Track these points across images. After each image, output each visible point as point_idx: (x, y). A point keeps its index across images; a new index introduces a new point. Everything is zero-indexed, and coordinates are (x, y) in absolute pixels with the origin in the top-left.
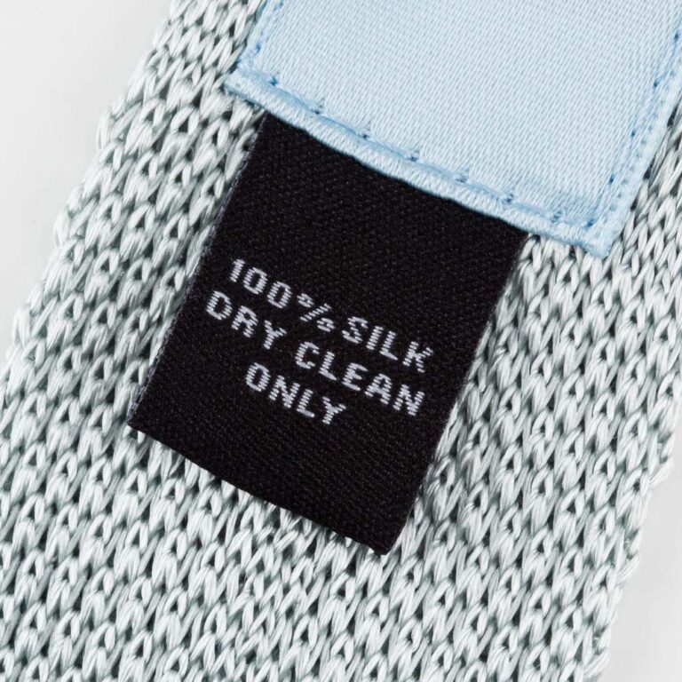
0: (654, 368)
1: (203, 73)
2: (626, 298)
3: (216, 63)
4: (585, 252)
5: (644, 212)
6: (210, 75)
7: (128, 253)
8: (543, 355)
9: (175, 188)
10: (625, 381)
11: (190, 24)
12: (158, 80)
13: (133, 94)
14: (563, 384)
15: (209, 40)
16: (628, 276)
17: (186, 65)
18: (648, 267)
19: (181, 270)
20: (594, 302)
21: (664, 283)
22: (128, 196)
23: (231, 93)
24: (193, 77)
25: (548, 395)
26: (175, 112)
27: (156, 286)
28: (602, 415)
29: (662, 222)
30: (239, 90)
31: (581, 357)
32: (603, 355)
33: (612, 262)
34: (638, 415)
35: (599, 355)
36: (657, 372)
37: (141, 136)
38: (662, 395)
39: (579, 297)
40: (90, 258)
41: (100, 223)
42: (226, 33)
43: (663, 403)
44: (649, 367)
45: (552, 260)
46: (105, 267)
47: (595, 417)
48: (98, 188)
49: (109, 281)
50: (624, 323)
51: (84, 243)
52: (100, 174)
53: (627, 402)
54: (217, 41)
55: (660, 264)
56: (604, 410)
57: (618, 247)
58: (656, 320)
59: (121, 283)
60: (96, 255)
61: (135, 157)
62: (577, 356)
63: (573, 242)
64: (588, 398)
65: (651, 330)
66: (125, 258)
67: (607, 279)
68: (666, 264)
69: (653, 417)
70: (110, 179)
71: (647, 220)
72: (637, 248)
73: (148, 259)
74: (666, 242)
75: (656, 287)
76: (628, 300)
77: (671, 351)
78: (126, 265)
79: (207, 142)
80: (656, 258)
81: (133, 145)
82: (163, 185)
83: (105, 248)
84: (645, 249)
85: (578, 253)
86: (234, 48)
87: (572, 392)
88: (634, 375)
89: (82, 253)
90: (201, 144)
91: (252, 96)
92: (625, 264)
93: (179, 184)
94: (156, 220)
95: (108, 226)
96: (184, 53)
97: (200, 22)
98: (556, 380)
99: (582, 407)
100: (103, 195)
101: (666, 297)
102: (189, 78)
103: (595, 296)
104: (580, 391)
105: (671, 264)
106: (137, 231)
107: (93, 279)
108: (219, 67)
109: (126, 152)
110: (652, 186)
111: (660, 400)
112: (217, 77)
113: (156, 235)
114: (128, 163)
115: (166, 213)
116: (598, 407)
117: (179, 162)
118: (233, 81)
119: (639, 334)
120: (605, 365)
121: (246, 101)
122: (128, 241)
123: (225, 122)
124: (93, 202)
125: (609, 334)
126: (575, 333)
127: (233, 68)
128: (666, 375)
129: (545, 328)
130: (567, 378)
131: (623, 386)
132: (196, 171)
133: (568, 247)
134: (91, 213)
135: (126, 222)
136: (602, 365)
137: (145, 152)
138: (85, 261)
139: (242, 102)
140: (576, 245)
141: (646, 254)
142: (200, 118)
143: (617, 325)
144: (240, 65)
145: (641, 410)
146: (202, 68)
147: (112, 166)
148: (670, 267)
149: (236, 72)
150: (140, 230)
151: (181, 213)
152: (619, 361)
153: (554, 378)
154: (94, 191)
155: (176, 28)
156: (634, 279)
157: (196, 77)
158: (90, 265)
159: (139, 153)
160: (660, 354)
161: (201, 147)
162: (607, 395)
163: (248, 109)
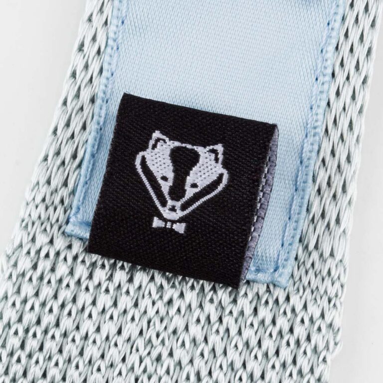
0: (315, 347)
1: (52, 226)
2: (298, 310)
3: (57, 220)
4: (275, 286)
5: (302, 260)
6: (56, 227)
7: (27, 324)
8: (256, 349)
9: (48, 286)
10: (301, 356)
11: (39, 202)
12: (29, 234)
13: (17, 243)
14: (268, 363)
15: (51, 209)
16: (298, 297)
17: (42, 224)
18: (308, 291)
19: (57, 329)
20: (281, 315)
21: (317, 299)
22: (23, 295)
23: (69, 236)
24: (47, 229)
25: (261, 370)
26: (41, 249)
27: (45, 340)
28: (290, 377)
29: (313, 265)
30: (73, 233)
31: (276, 346)
32: (288, 344)
33: (289, 290)
34: (309, 375)
35: (286, 344)
36: (317, 349)
37: (25, 264)
38: (321, 363)
39: (273, 311)
40: (7, 329)
41: (10, 310)
42: (60, 203)
43: (322, 366)
44: (313, 346)
45: (257, 294)
46: (16, 333)
47: (286, 379)
48: (6, 293)
49: (19, 340)
50: (297, 324)
51: (2, 321)
52: (6, 285)
53: (303, 367)
54: (55, 209)
55: (314, 289)
56: (291, 375)
57: (291, 281)
58: (314, 320)
59: (26, 341)
60: (10, 327)
61: (23, 275)
62: (274, 346)
63: (268, 281)
64: (282, 369)
65: (312, 326)
66: (26, 328)
67: (287, 301)
68: (317, 287)
69: (317, 375)
70: (12, 287)
71: (304, 265)
72: (301, 281)
73: (39, 325)
74: (316, 276)
75: (313, 302)
76: (299, 310)
77: (323, 337)
78: (27, 331)
79: (61, 261)
80: (312, 285)
81: (21, 268)
82: (41, 286)
83: (14, 323)
84: (305, 281)
85: (271, 287)
86: (65, 212)
87: (273, 367)
88: (305, 353)
89: (2, 327)
90: (58, 262)
91: (81, 235)
92: (296, 290)
93: (50, 284)
94: (40, 305)
95: (14, 311)
96: (39, 217)
97: (44, 200)
98: (264, 361)
99: (279, 374)
100: (9, 295)
101: (319, 306)
102: (45, 230)
103: (282, 311)
104: (278, 366)
105: (320, 288)
106: (30, 312)
107: (10, 340)
108: (59, 223)
109: (18, 273)
110: (304, 245)
111: (320, 365)
112: (60, 228)
113: (41, 313)
114: (20, 278)
115: (45, 301)
116: (288, 373)
117: (47, 274)
118: (69, 229)
119: (306, 329)
120: (290, 349)
121: (78, 238)
122: (27, 318)
123: (69, 250)
124: (4, 300)
125: (290, 332)
126: (273, 334)
127: (67, 222)
128: (322, 351)
129: (256, 333)
130: (270, 359)
131: (300, 360)
132: (58, 277)
133: (266, 285)
134: (4, 305)
135: (24, 308)
136: (288, 349)
137: (29, 271)
138: (5, 331)
139: (76, 239)
140: (269, 283)
141: (306, 284)
142: (55, 250)
143: (294, 326)
144: (71, 220)
145: (310, 372)
146: (51, 224)
147: (12, 280)
148: (320, 290)
149: (69, 224)
150: (32, 311)
151: (53, 300)
152: (296, 346)
153: (263, 361)
154: (4, 295)
155: (32, 206)
156: (301, 297)
157: (48, 229)
158: (8, 333)
159: (25, 272)
160: (318, 339)
161: (59, 265)
162: (292, 367)
163: (81, 241)
